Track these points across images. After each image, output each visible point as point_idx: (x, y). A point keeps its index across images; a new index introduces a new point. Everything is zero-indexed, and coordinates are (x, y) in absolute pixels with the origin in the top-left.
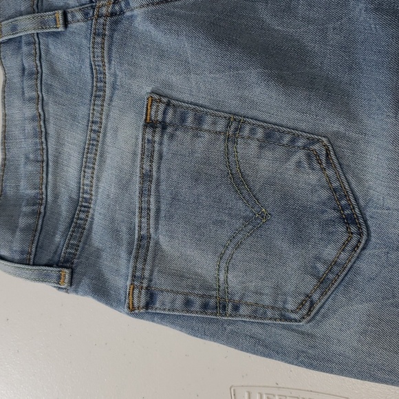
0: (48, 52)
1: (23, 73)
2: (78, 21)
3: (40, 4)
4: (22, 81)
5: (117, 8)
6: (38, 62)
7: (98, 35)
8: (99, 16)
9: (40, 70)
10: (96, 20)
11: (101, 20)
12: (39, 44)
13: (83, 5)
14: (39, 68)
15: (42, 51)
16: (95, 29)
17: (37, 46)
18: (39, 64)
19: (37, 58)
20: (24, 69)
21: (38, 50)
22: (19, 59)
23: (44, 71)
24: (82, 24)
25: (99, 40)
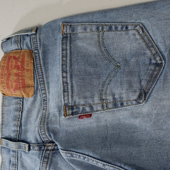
0: (21, 157)
1: (10, 162)
2: (36, 150)
3: (20, 136)
4: (10, 166)
5: (56, 148)
6: (16, 161)
7: (46, 158)
8: (47, 150)
9: (17, 164)
10: (46, 151)
11: (48, 152)
12: (18, 153)
13: (39, 143)
14: (17, 163)
15: (19, 156)
16: (44, 155)
17: (17, 154)
18: (17, 162)
19: (17, 159)
20: (10, 161)
21: (17, 155)
22: (9, 156)
23: (19, 165)
24: (38, 152)
25: (46, 160)
